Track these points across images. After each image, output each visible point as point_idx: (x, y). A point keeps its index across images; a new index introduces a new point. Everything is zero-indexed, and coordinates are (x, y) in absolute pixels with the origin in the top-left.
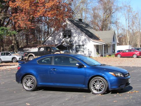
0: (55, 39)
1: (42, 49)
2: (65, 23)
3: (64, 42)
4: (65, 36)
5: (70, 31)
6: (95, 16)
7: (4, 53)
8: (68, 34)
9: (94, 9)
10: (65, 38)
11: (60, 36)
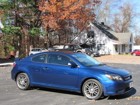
0: (80, 38)
1: (67, 47)
2: (90, 26)
3: (88, 41)
4: (89, 37)
5: (93, 32)
6: (116, 21)
7: (36, 49)
8: (91, 35)
9: (116, 15)
10: (89, 38)
11: (84, 36)
